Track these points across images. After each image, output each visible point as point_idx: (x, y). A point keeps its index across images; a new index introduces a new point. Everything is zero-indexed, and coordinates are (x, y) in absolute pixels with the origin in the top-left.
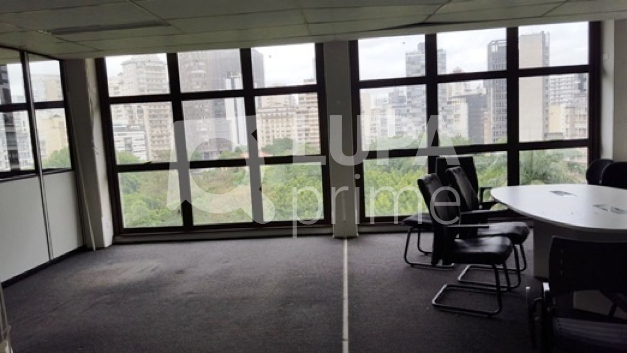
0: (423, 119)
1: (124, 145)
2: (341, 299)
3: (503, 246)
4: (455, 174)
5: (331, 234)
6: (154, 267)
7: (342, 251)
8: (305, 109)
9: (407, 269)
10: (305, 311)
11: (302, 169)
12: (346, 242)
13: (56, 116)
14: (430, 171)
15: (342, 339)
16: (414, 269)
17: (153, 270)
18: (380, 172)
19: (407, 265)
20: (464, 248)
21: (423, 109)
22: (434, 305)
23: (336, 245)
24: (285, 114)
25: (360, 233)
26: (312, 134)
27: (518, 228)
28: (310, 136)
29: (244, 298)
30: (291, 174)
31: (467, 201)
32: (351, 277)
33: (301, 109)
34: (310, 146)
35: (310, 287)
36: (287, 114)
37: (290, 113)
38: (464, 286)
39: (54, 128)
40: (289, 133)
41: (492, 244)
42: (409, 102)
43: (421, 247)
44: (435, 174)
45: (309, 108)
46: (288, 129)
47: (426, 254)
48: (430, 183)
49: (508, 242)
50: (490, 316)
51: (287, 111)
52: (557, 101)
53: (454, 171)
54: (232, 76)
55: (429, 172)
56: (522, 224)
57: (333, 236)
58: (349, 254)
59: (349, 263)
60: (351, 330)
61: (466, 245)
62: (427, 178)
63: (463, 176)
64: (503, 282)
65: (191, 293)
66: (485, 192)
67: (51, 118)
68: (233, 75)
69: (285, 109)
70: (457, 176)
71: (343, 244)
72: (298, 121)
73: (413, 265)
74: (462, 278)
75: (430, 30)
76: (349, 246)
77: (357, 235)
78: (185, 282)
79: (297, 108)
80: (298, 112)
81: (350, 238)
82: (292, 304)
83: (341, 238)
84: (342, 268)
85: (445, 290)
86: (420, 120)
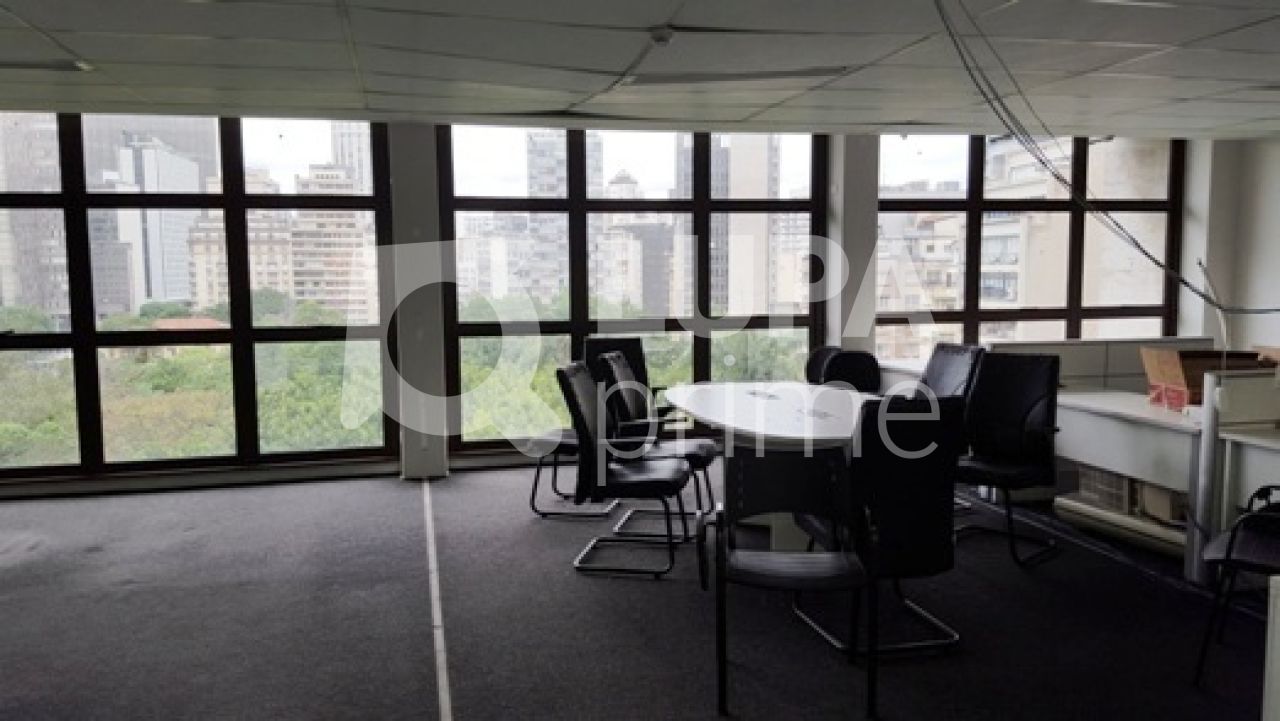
0: (560, 264)
2: (426, 573)
3: (679, 471)
4: (612, 362)
5: (397, 474)
6: (31, 543)
7: (421, 501)
9: (534, 522)
10: (362, 594)
11: (305, 357)
12: (426, 487)
14: (575, 356)
15: (432, 627)
16: (547, 522)
17: (32, 548)
18: (477, 367)
19: (535, 515)
20: (622, 475)
21: (561, 247)
22: (578, 569)
23: (409, 493)
24: (264, 235)
25: (454, 471)
27: (701, 447)
28: (323, 286)
29: (241, 584)
31: (629, 405)
32: (441, 540)
33: (303, 228)
34: (326, 308)
35: (369, 558)
36: (271, 237)
37: (277, 235)
38: (623, 538)
41: (663, 469)
42: (534, 230)
43: (559, 487)
44: (583, 362)
46: (273, 268)
47: (567, 497)
48: (574, 375)
49: (686, 465)
50: (658, 575)
51: (270, 230)
52: (791, 245)
53: (612, 358)
54: (136, 144)
55: (574, 358)
56: (708, 442)
57: (402, 477)
58: (435, 504)
59: (436, 519)
60: (445, 614)
61: (626, 472)
62: (570, 368)
63: (625, 366)
64: (677, 528)
65: (130, 582)
66: (659, 394)
68: (140, 140)
69: (264, 225)
70: (615, 367)
71: (421, 488)
72: (296, 254)
73: (544, 515)
74: (622, 527)
75: (576, 124)
76: (432, 492)
77: (448, 473)
78: (111, 564)
81: (432, 479)
82: (335, 587)
83: (418, 480)
84: (422, 526)
85: (594, 548)
86: (555, 266)
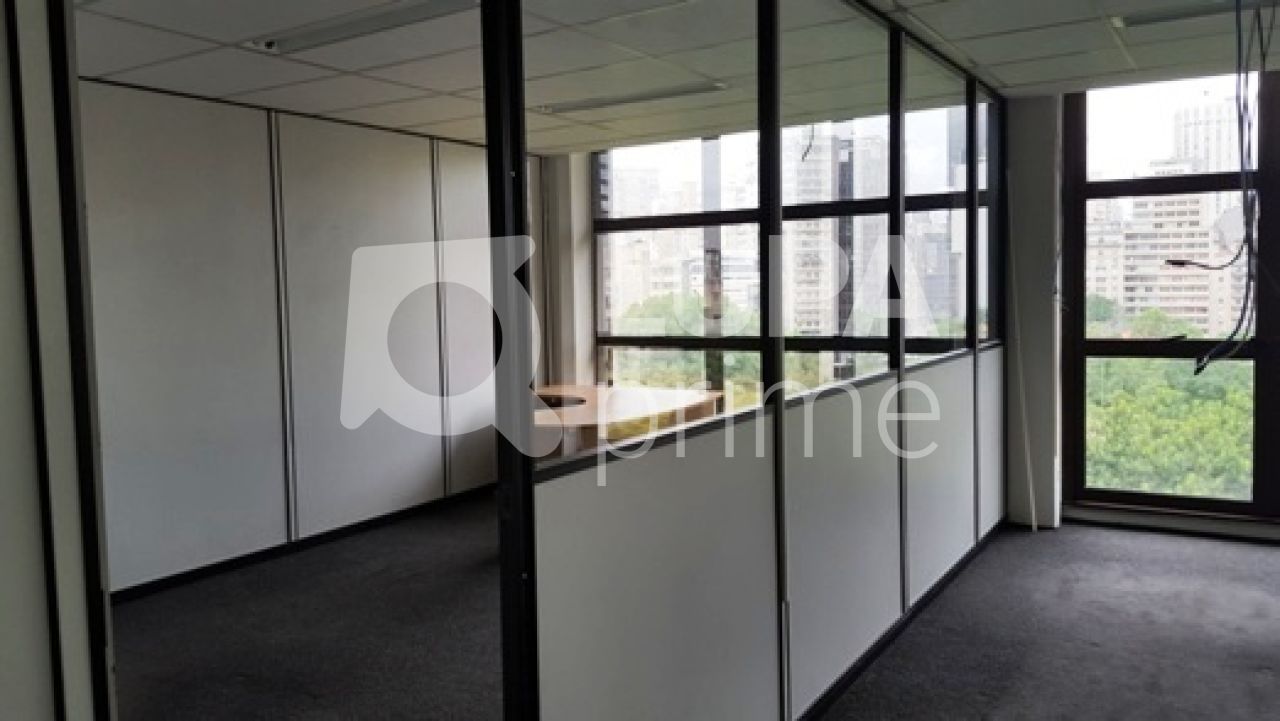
1: (746, 298)
8: (1150, 229)
13: (639, 241)
26: (1162, 289)
30: (1114, 379)
33: (1135, 230)
36: (1101, 241)
39: (634, 262)
40: (1100, 284)
45: (1159, 225)
67: (629, 244)
72: (1127, 258)
79: (1128, 225)
80: (1129, 237)
